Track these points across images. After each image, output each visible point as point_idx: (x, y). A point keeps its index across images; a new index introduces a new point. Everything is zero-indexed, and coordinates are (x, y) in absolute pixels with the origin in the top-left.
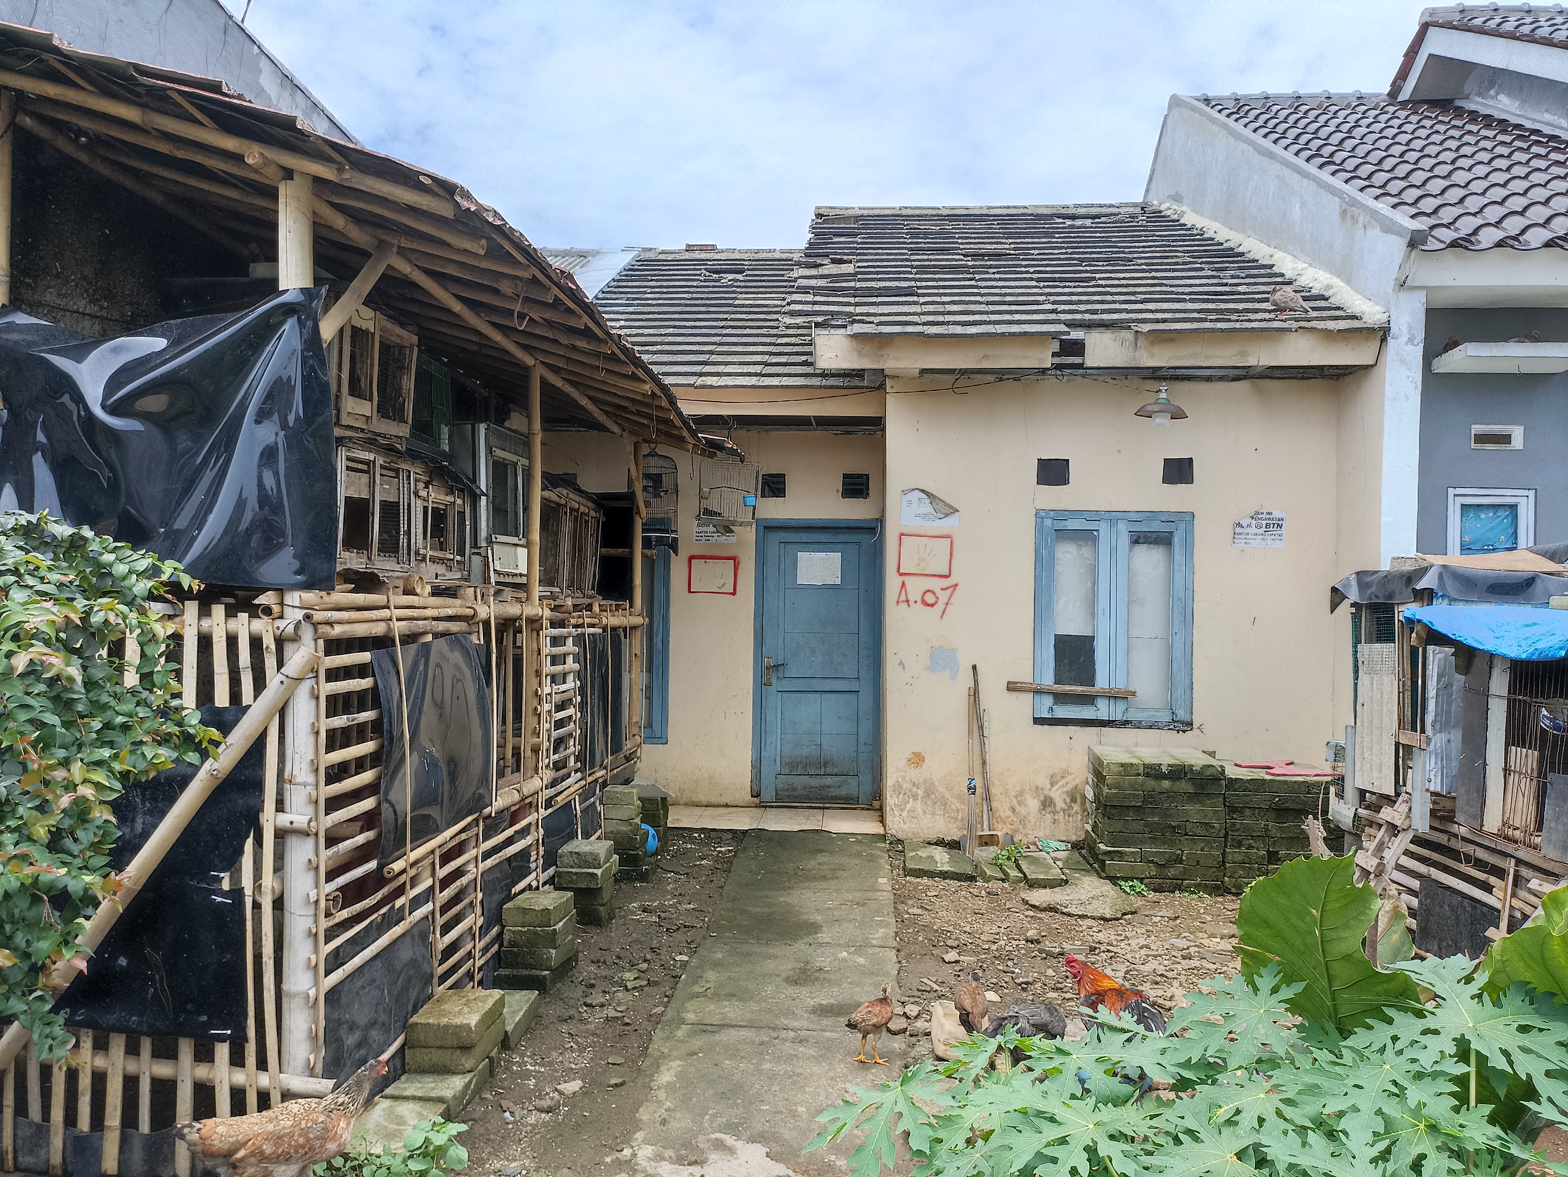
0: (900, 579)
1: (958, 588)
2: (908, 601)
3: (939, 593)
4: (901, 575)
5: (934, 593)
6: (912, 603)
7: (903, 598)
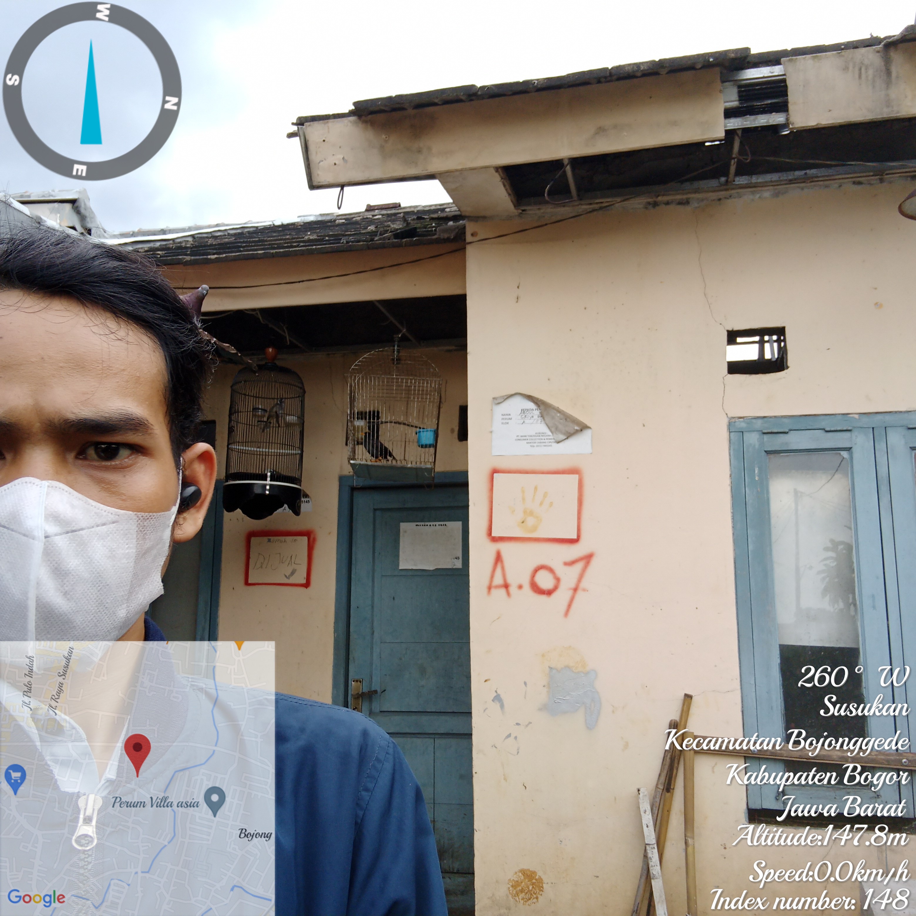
0: (494, 547)
1: (594, 562)
2: (506, 586)
3: (560, 570)
4: (495, 540)
5: (551, 570)
6: (513, 589)
7: (498, 580)
